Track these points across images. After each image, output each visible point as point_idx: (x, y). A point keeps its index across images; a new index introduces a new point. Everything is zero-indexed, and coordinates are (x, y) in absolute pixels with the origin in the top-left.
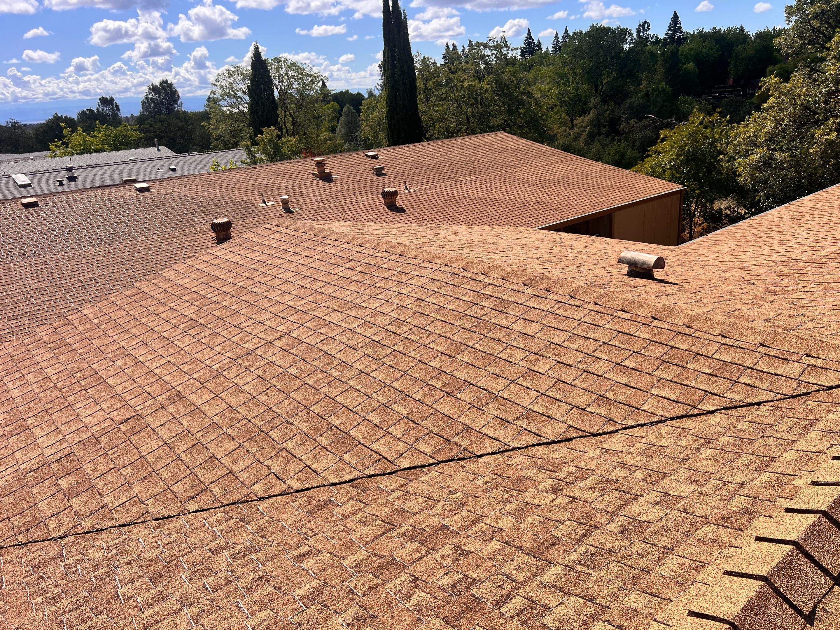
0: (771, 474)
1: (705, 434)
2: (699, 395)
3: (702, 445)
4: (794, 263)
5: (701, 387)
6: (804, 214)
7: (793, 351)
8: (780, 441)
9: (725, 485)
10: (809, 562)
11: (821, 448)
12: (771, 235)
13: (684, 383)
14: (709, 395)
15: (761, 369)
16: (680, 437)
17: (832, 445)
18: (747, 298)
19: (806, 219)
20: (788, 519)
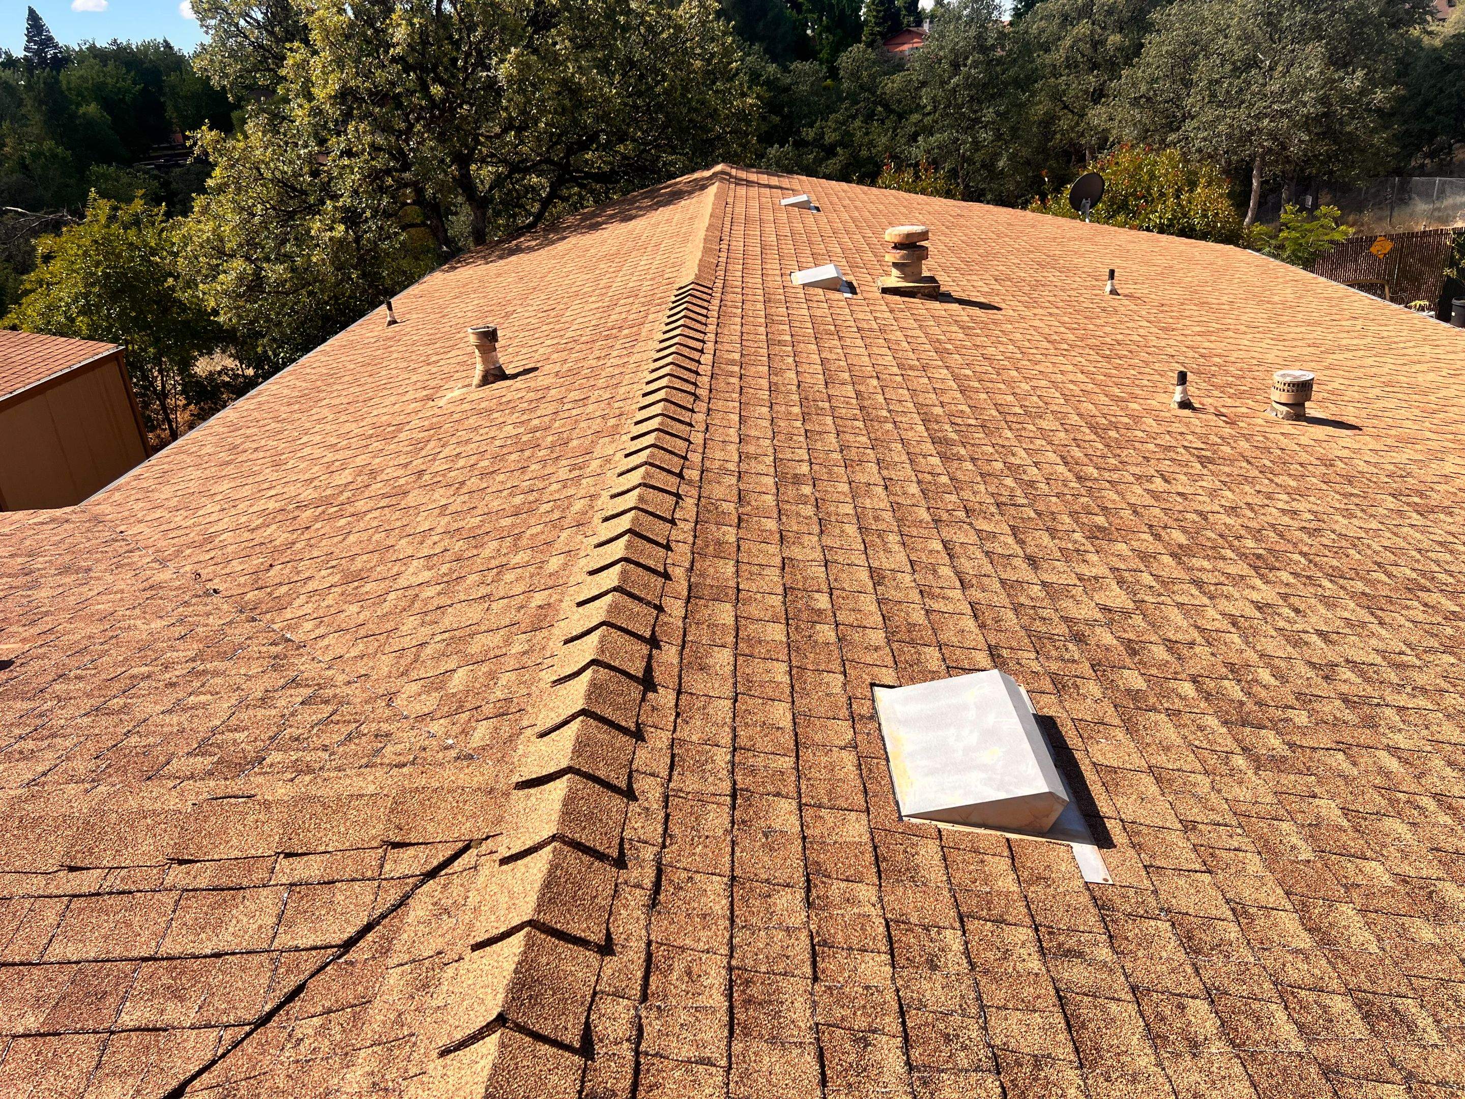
4: (296, 513)
7: (252, 852)
12: (263, 442)
19: (321, 396)
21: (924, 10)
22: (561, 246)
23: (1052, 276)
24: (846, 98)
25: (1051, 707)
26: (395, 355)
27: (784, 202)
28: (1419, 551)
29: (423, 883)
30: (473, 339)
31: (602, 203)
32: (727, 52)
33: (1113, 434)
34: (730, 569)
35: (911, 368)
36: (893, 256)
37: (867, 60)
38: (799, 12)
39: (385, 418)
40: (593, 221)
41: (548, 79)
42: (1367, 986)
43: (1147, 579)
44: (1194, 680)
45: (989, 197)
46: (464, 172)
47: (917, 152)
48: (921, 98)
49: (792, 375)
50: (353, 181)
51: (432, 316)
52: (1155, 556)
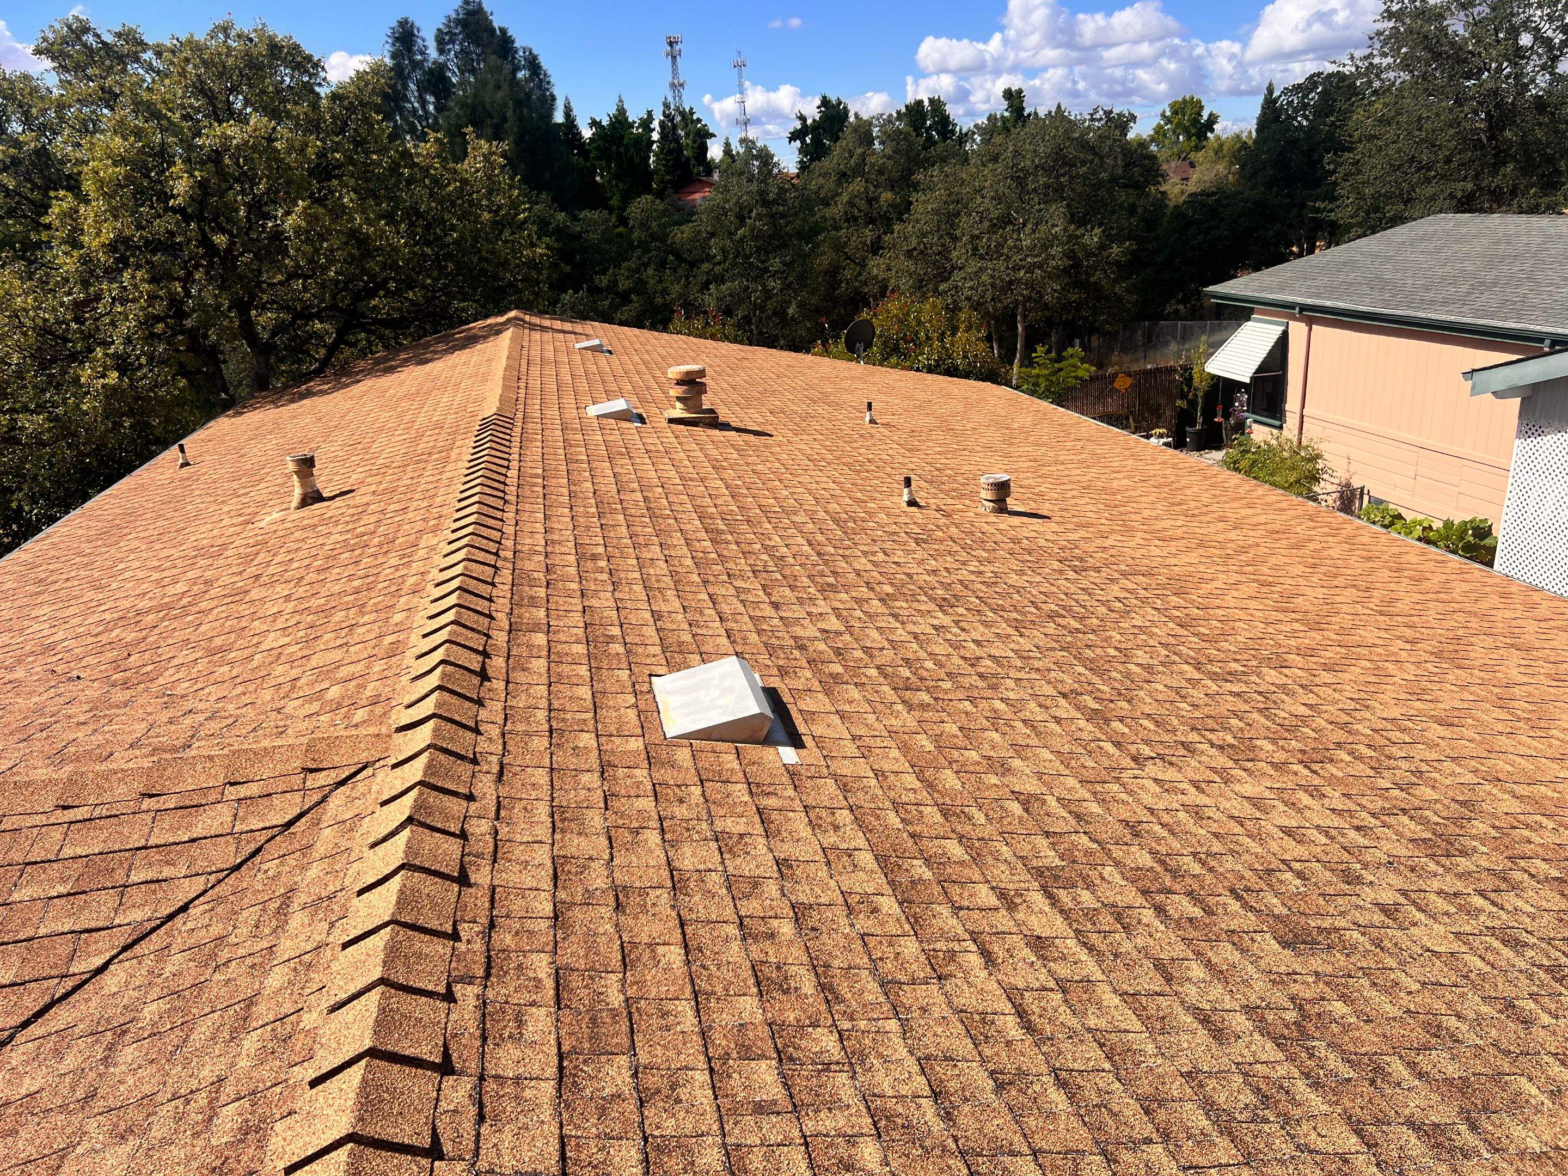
0: (259, 1031)
1: (108, 1021)
2: (63, 947)
3: (111, 1047)
4: (138, 619)
5: (61, 929)
6: (117, 522)
7: (205, 785)
8: (249, 961)
9: (188, 1102)
10: (384, 1153)
11: (318, 939)
12: (73, 574)
13: (21, 936)
14: (83, 936)
15: (162, 842)
16: (58, 1054)
17: (332, 925)
18: (79, 712)
19: (125, 531)
20: (321, 1099)
21: (713, 160)
22: (356, 389)
23: (822, 410)
24: (638, 247)
25: (775, 683)
26: (197, 492)
27: (578, 346)
28: (1066, 594)
29: (336, 788)
30: (291, 467)
31: (393, 348)
32: (514, 205)
33: (851, 524)
34: (542, 613)
35: (691, 480)
36: (675, 391)
37: (656, 210)
38: (587, 159)
39: (205, 542)
40: (388, 365)
41: (336, 230)
42: (949, 802)
43: (858, 613)
44: (878, 668)
45: (782, 342)
46: (244, 318)
47: (710, 300)
48: (710, 248)
49: (589, 485)
50: (129, 328)
51: (229, 457)
52: (867, 601)
